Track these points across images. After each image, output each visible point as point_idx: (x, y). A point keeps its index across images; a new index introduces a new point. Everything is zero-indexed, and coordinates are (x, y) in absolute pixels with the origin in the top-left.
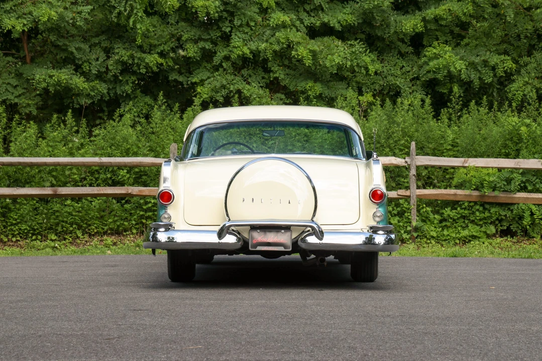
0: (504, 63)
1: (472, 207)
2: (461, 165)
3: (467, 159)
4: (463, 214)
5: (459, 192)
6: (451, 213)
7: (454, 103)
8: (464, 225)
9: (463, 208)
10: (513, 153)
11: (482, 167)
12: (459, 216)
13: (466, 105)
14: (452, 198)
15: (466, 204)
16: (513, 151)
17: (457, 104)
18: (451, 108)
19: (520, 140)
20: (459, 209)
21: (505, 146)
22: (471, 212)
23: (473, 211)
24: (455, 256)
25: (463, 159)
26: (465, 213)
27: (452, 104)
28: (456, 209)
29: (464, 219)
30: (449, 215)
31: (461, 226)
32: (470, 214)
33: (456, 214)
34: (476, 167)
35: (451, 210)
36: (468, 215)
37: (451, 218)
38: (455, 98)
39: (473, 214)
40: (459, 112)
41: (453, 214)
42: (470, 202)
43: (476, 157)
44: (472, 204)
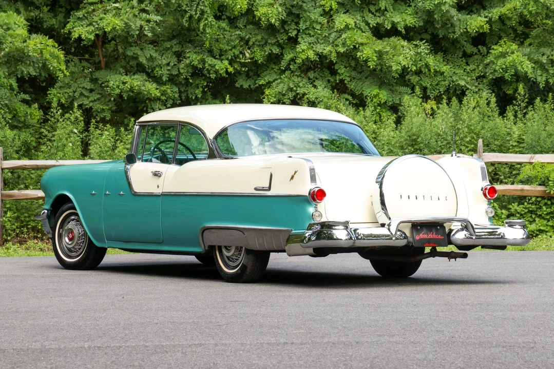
1: (539, 202)
2: (528, 161)
3: (533, 155)
4: (531, 209)
5: (526, 187)
6: (517, 208)
7: (520, 101)
8: (531, 220)
9: (530, 203)
11: (548, 163)
12: (526, 211)
13: (531, 102)
14: (519, 193)
15: (534, 199)
17: (523, 101)
18: (516, 105)
20: (526, 204)
22: (538, 206)
23: (540, 206)
24: (523, 250)
25: (529, 156)
26: (532, 208)
27: (517, 102)
28: (523, 204)
29: (532, 214)
30: (516, 210)
31: (529, 221)
32: (537, 208)
33: (524, 209)
34: (542, 163)
35: (518, 205)
36: (535, 209)
37: (518, 213)
38: (520, 96)
39: (540, 209)
40: (525, 109)
41: (520, 208)
42: (537, 197)
43: (541, 152)
44: (539, 199)
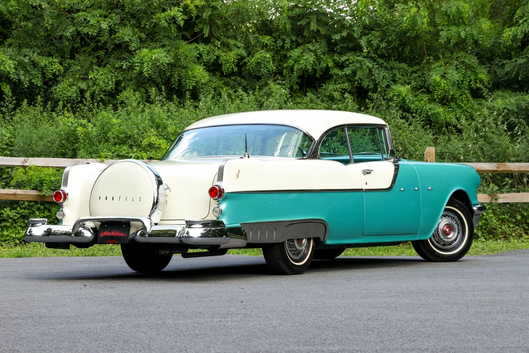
0: (52, 65)
1: (32, 206)
2: (22, 165)
3: (27, 158)
4: (23, 214)
5: (19, 191)
6: (10, 213)
7: (8, 102)
8: (23, 225)
9: (23, 208)
10: (70, 153)
11: (42, 167)
12: (19, 216)
13: (18, 105)
14: (12, 198)
15: (26, 204)
16: (70, 150)
17: (11, 103)
18: (4, 107)
19: (77, 139)
20: (18, 209)
21: (62, 146)
22: (31, 211)
23: (33, 211)
25: (22, 159)
26: (25, 213)
27: (5, 103)
28: (16, 209)
29: (24, 219)
30: (8, 215)
31: (21, 226)
32: (29, 213)
33: (16, 214)
34: (37, 166)
35: (10, 210)
36: (28, 215)
37: (11, 218)
38: (8, 97)
39: (33, 214)
40: (12, 111)
41: (12, 214)
42: (30, 202)
43: (33, 156)
44: (32, 204)
